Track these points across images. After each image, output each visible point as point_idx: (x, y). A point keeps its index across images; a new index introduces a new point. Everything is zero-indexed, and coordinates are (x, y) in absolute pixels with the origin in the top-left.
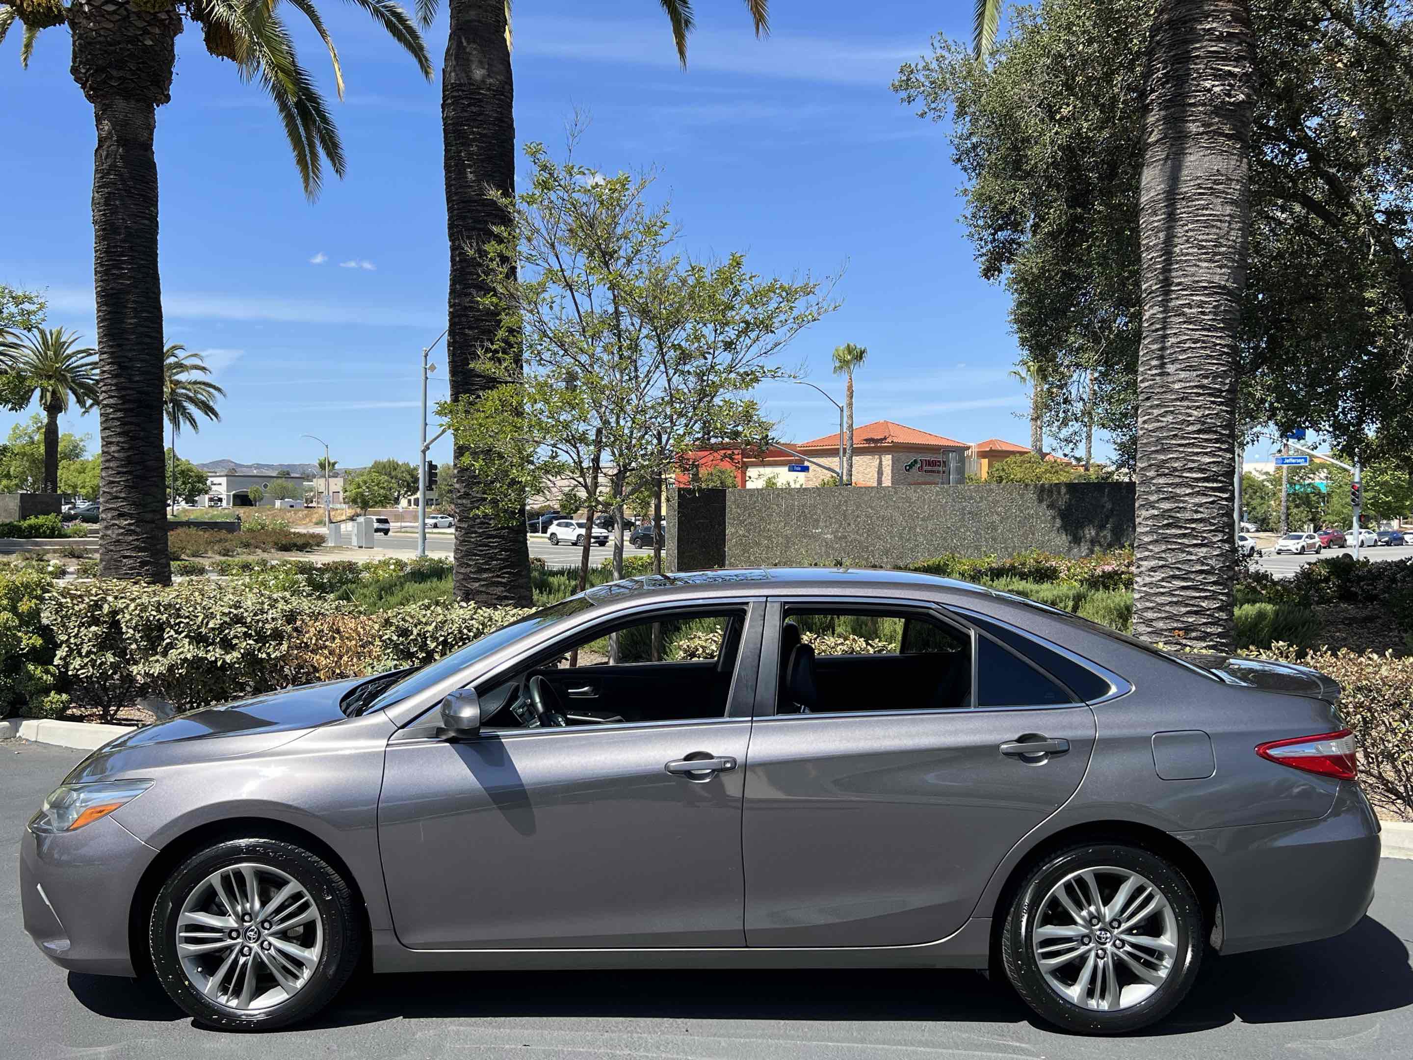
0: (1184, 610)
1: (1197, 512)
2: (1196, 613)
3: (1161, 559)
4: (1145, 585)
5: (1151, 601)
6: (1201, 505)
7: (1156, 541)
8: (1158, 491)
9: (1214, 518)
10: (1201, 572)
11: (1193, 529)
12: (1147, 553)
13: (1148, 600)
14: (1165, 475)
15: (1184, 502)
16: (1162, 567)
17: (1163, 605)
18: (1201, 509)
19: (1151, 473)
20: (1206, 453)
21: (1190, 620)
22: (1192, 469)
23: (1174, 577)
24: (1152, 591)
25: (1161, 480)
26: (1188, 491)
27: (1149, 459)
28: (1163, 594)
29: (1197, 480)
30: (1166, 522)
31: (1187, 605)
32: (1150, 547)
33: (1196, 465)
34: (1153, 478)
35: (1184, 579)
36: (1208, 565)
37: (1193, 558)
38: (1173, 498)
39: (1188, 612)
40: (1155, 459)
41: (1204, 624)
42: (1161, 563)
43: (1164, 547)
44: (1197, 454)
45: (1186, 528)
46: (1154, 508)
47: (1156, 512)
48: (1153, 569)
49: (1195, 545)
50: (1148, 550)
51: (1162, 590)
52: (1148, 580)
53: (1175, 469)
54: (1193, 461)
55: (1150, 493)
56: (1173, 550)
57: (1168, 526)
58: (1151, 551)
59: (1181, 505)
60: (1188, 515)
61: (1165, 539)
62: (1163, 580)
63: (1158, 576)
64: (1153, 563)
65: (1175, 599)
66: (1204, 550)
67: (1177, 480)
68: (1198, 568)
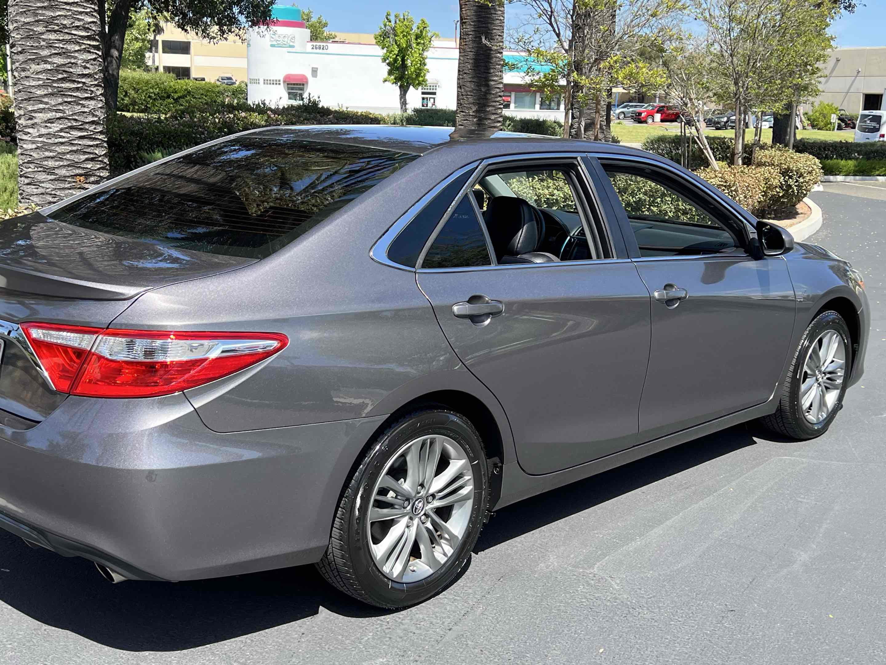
0: (83, 157)
1: (85, 68)
2: (92, 160)
3: (57, 111)
4: (40, 136)
5: (51, 151)
6: (87, 61)
7: (52, 94)
8: (50, 46)
9: (96, 73)
10: (93, 122)
11: (84, 83)
12: (41, 106)
13: (47, 150)
14: (55, 31)
15: (75, 58)
16: (59, 118)
17: (64, 154)
18: (88, 65)
19: (40, 29)
20: (87, 13)
21: (89, 166)
22: (78, 27)
23: (72, 128)
24: (50, 141)
25: (52, 36)
26: (77, 48)
27: (36, 15)
28: (62, 143)
29: (83, 37)
30: (60, 76)
31: (85, 153)
32: (46, 100)
33: (81, 23)
34: (42, 34)
35: (81, 130)
36: (96, 116)
37: (86, 110)
38: (64, 53)
39: (87, 160)
40: (43, 15)
41: (99, 169)
42: (59, 115)
43: (60, 100)
44: (81, 13)
45: (79, 82)
46: (46, 62)
47: (49, 67)
48: (50, 121)
49: (86, 98)
50: (41, 102)
51: (61, 140)
52: (44, 131)
53: (65, 27)
54: (79, 20)
55: (41, 48)
56: (69, 103)
57: (63, 80)
58: (46, 103)
59: (73, 61)
60: (80, 71)
61: (60, 93)
62: (61, 130)
63: (55, 127)
64: (50, 115)
65: (74, 148)
66: (93, 102)
67: (67, 37)
68: (90, 119)
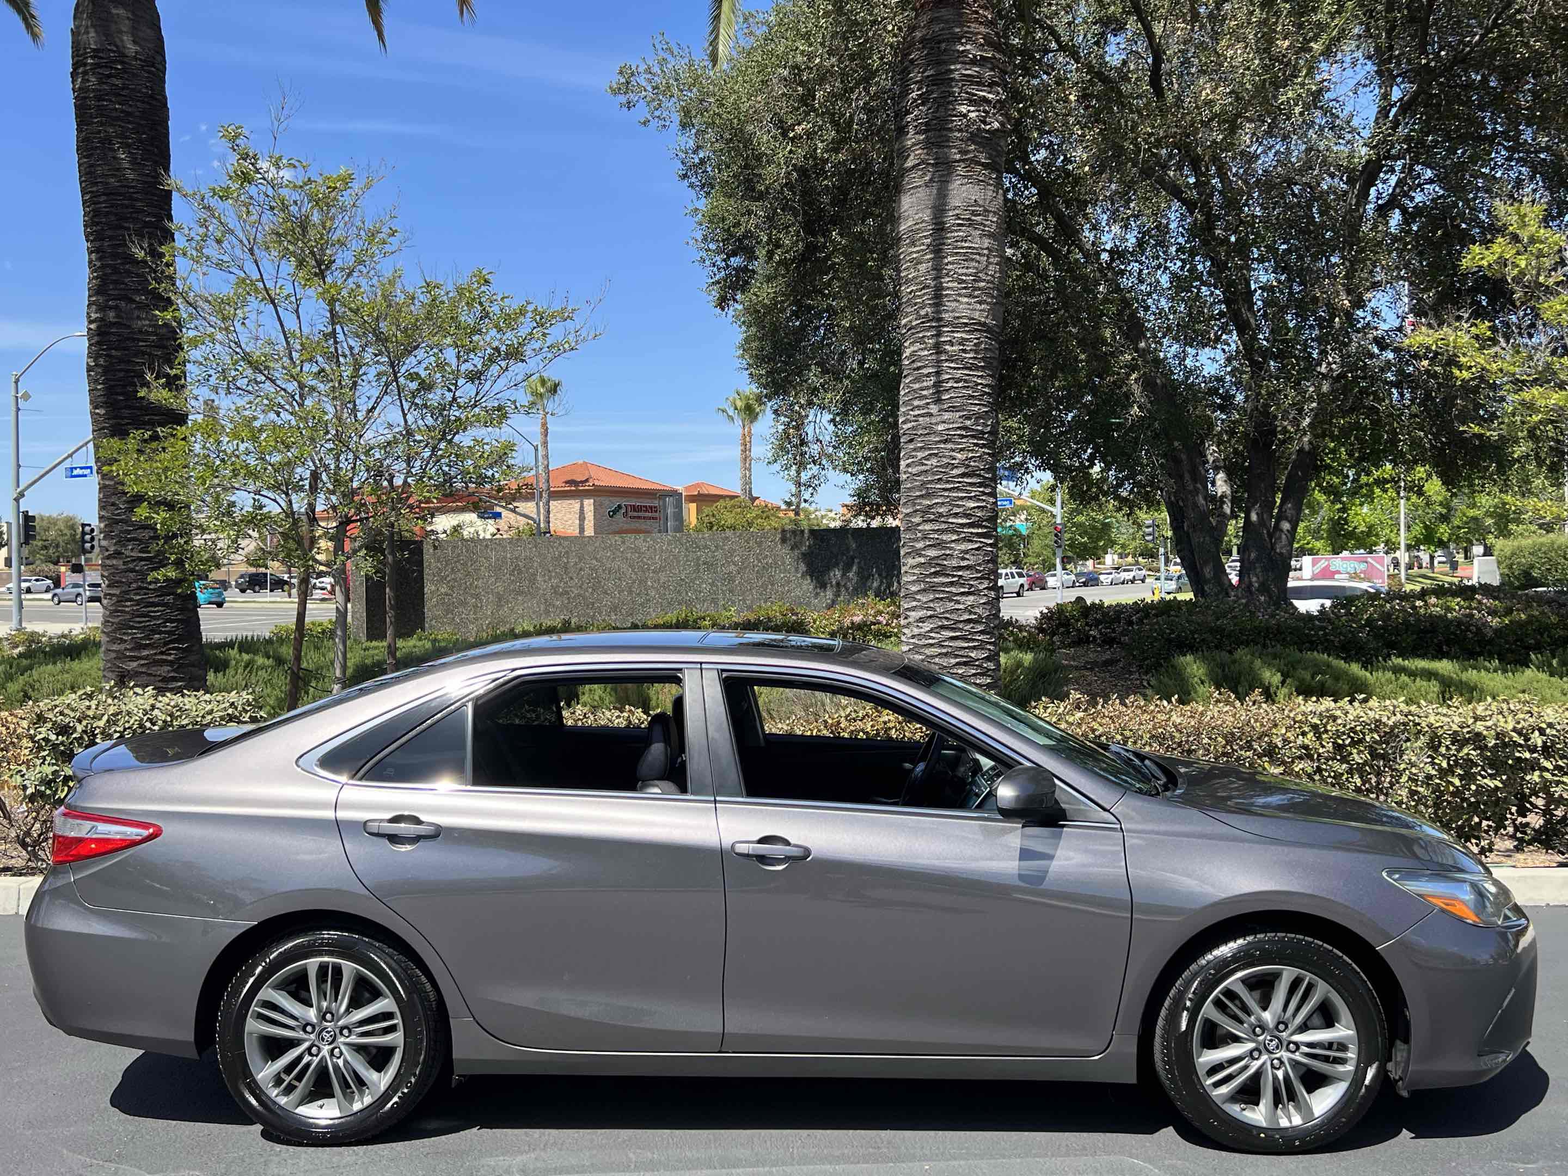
0: (953, 661)
1: (963, 559)
2: (965, 664)
3: (928, 609)
4: (913, 637)
5: (920, 654)
6: (966, 552)
7: (924, 590)
8: (924, 538)
9: (979, 565)
10: (969, 621)
11: (960, 576)
12: (914, 604)
13: (918, 653)
14: (931, 521)
15: (950, 549)
16: (931, 617)
17: (933, 657)
18: (967, 556)
19: (917, 520)
20: (970, 498)
21: (960, 671)
22: (956, 514)
23: (943, 627)
24: (920, 643)
25: (928, 527)
26: (955, 537)
27: (914, 504)
28: (932, 645)
29: (963, 525)
30: (933, 570)
31: (957, 656)
32: (918, 597)
33: (961, 510)
34: (919, 525)
35: (953, 629)
36: (975, 613)
37: (961, 607)
38: (939, 545)
39: (958, 664)
40: (920, 504)
41: (974, 675)
42: (930, 613)
43: (932, 597)
44: (962, 498)
45: (954, 576)
46: (920, 555)
47: (922, 560)
48: (921, 620)
49: (963, 594)
50: (915, 600)
51: (931, 641)
52: (916, 631)
53: (941, 515)
54: (958, 506)
55: (916, 540)
56: (941, 599)
57: (936, 574)
58: (919, 600)
59: (948, 552)
60: (954, 563)
61: (932, 588)
62: (931, 631)
63: (927, 626)
64: (922, 613)
65: (944, 651)
66: (971, 598)
67: (943, 526)
68: (966, 617)
